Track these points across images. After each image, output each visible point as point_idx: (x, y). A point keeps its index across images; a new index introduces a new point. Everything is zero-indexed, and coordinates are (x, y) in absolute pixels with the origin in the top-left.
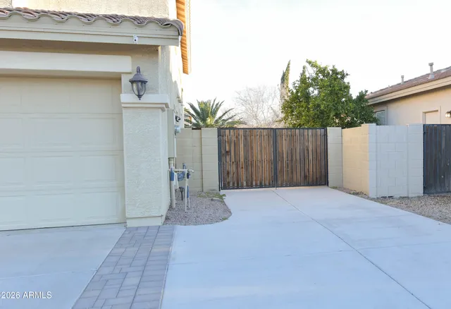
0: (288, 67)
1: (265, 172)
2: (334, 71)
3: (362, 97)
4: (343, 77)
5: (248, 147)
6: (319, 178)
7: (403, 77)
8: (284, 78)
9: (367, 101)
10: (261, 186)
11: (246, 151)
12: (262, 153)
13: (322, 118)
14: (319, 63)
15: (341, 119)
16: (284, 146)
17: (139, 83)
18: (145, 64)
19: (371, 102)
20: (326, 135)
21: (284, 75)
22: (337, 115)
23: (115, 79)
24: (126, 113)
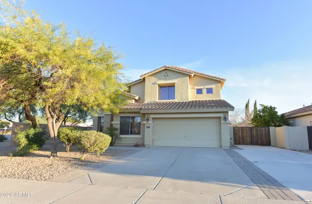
0: (248, 101)
1: (249, 140)
2: (271, 107)
3: (283, 115)
4: (275, 109)
5: (243, 133)
6: (268, 143)
7: (304, 105)
8: (247, 106)
9: (285, 117)
10: (247, 145)
11: (242, 134)
12: (247, 135)
13: (267, 124)
14: (264, 105)
15: (274, 123)
16: (254, 133)
17: (225, 119)
18: (226, 114)
19: (287, 117)
20: (269, 129)
21: (247, 104)
22: (273, 123)
23: (220, 118)
24: (222, 125)
